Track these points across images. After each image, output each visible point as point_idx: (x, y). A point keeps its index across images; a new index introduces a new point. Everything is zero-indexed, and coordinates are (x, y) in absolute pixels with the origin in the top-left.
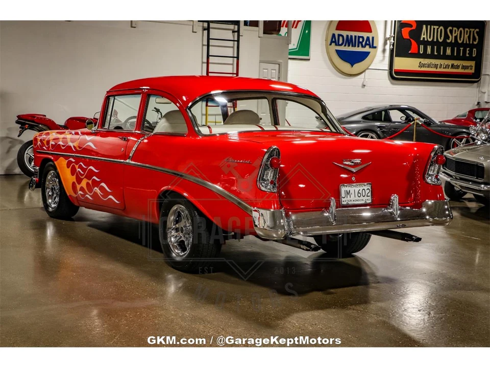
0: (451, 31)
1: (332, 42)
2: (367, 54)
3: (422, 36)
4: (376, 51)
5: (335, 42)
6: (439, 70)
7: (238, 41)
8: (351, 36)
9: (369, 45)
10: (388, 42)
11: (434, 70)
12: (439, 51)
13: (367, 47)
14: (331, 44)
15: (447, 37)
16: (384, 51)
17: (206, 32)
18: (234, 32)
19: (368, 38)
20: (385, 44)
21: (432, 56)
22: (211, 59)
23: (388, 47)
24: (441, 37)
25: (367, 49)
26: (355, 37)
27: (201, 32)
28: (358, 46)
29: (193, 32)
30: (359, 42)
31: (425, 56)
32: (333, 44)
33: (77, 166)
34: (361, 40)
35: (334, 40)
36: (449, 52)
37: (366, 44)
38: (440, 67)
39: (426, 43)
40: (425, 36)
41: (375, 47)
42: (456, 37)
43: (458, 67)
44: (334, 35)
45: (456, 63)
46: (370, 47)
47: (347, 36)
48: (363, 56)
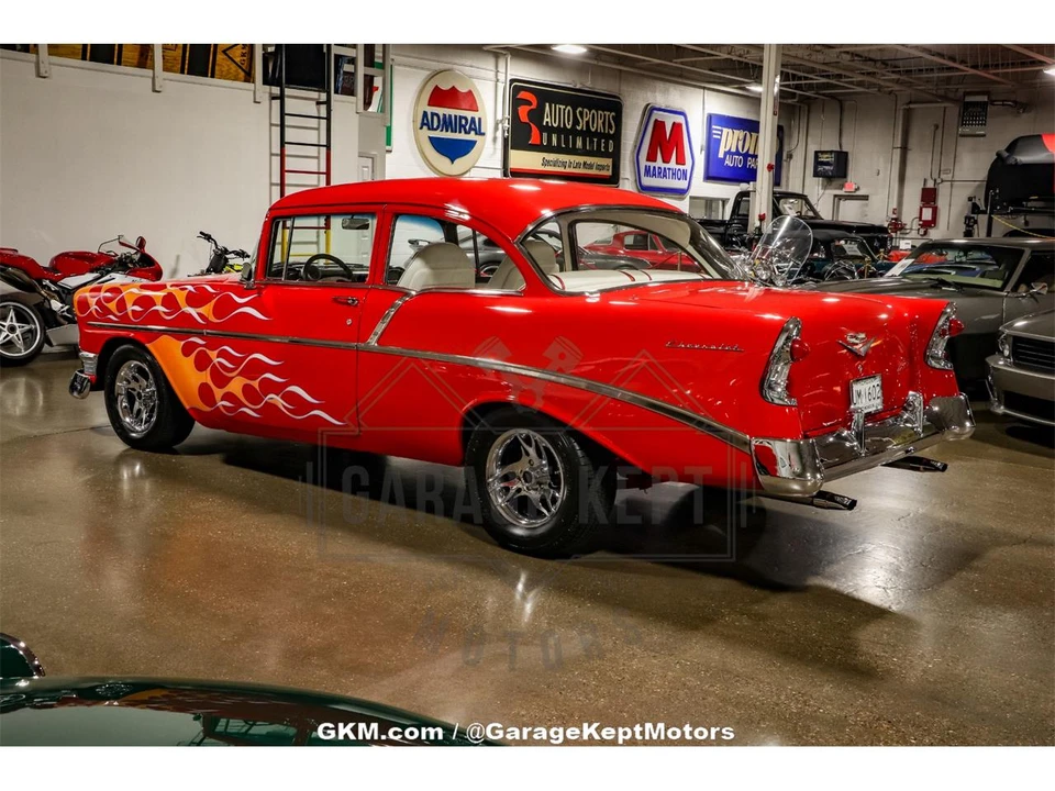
0: (581, 113)
1: (423, 124)
2: (473, 143)
3: (546, 120)
4: (485, 140)
5: (427, 124)
6: (568, 170)
7: (328, 119)
8: (450, 116)
9: (475, 130)
10: (500, 126)
11: (561, 169)
12: (567, 142)
13: (473, 132)
14: (421, 128)
15: (576, 122)
16: (495, 139)
17: (276, 103)
18: (318, 103)
19: (473, 119)
20: (496, 129)
21: (558, 150)
22: (289, 149)
23: (499, 134)
24: (569, 121)
25: (472, 136)
26: (456, 116)
27: (268, 102)
28: (460, 132)
29: (255, 102)
30: (461, 126)
31: (549, 149)
32: (425, 127)
33: (213, 354)
34: (463, 122)
35: (426, 122)
36: (579, 144)
37: (471, 129)
38: (570, 167)
39: (550, 130)
40: (549, 120)
41: (484, 134)
42: (588, 122)
43: (591, 166)
44: (425, 114)
45: (589, 160)
46: (476, 134)
47: (444, 115)
48: (467, 146)
